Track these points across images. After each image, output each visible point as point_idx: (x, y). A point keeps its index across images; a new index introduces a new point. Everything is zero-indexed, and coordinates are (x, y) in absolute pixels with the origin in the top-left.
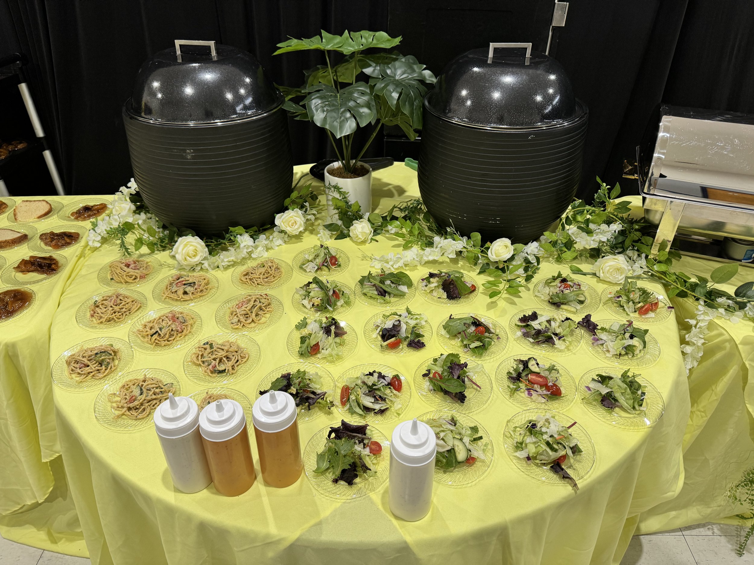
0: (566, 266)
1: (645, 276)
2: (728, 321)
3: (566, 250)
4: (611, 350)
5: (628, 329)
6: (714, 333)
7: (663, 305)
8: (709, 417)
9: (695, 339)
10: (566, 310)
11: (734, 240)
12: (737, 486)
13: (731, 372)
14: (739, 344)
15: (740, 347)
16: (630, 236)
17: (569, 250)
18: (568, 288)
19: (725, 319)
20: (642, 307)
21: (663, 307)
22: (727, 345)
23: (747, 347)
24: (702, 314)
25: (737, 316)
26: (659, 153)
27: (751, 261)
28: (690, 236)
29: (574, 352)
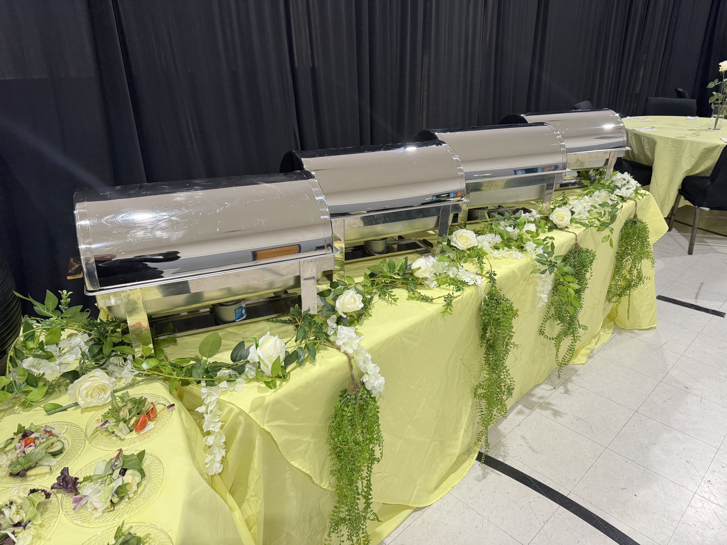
0: (39, 408)
1: (140, 379)
2: (234, 392)
3: (32, 388)
4: (97, 505)
5: (116, 463)
6: (226, 410)
7: (162, 406)
8: (262, 498)
9: (212, 426)
10: (35, 475)
11: (221, 305)
12: (329, 535)
13: (257, 443)
14: (249, 413)
15: (251, 415)
16: (107, 341)
17: (36, 386)
18: (32, 444)
19: (231, 391)
20: (137, 422)
21: (163, 410)
22: (241, 418)
23: (258, 412)
24: (207, 396)
25: (240, 383)
26: (84, 244)
27: (244, 317)
28: (179, 314)
29: (48, 537)
